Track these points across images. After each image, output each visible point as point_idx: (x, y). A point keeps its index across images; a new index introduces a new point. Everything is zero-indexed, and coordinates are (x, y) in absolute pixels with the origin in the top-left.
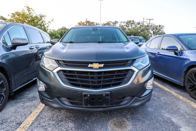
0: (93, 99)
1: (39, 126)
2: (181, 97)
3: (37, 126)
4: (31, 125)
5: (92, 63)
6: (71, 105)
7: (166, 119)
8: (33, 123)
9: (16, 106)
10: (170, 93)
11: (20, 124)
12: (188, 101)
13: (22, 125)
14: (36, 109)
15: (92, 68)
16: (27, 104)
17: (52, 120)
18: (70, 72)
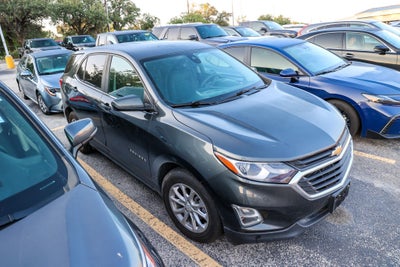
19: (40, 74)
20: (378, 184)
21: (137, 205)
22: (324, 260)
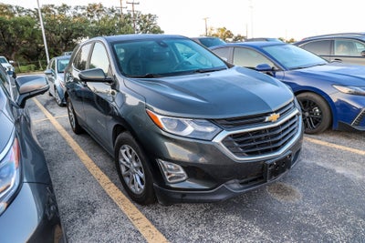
5: (269, 114)
14: (135, 222)
15: (270, 122)
19: (59, 72)
20: (340, 170)
21: (101, 172)
22: (257, 230)
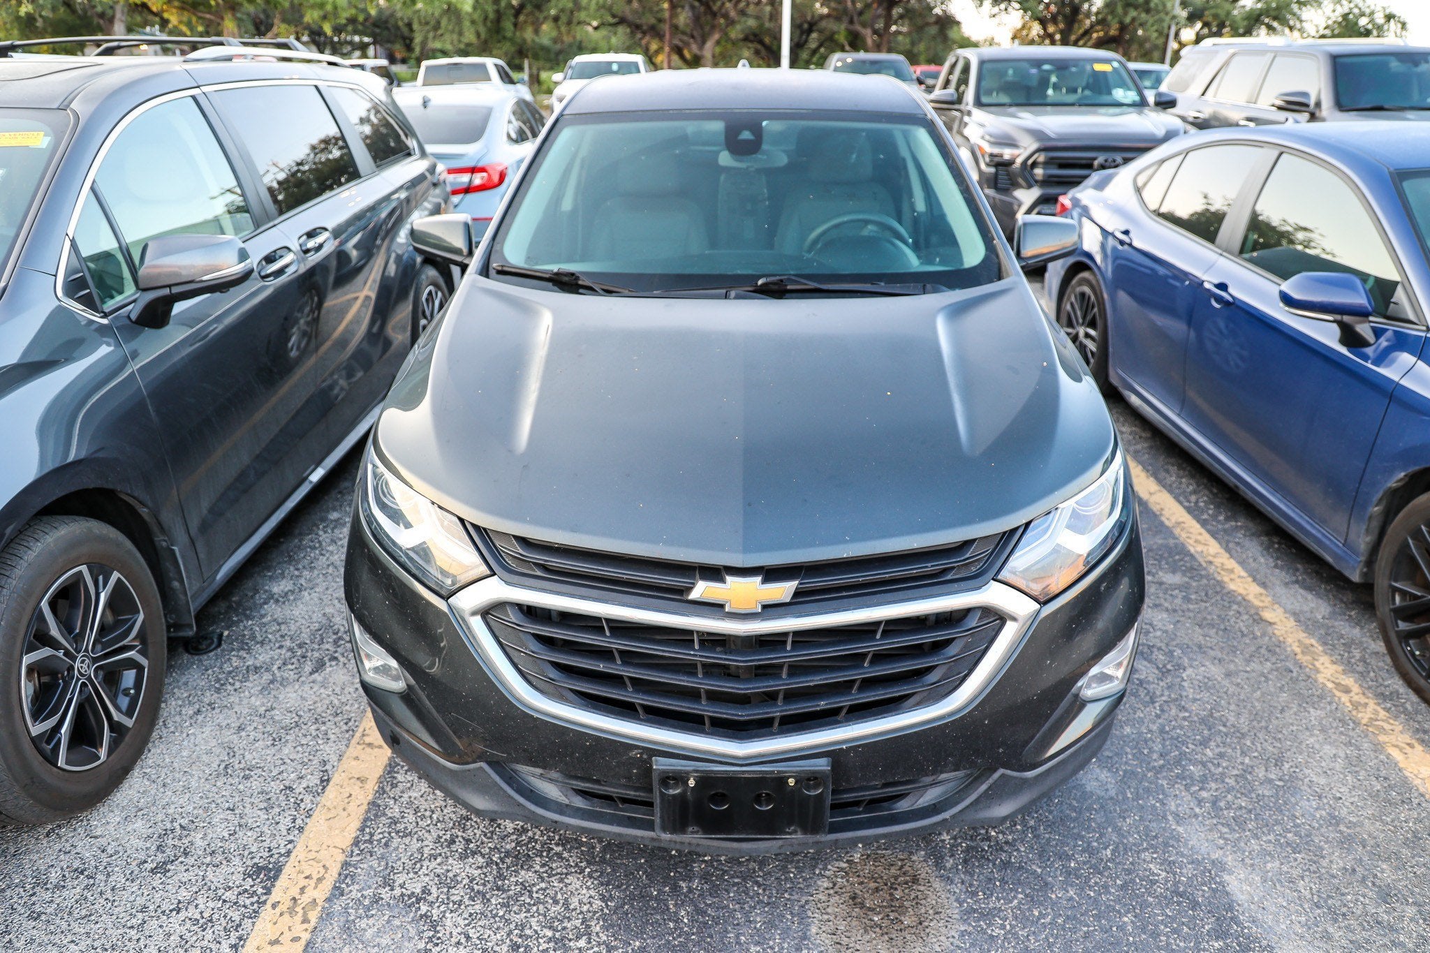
0: (719, 798)
1: (385, 893)
2: (1327, 670)
3: (377, 900)
4: (337, 891)
5: (714, 573)
6: (579, 802)
7: (1189, 870)
8: (347, 872)
9: (221, 719)
10: (1259, 620)
11: (268, 873)
12: (1371, 710)
13: (282, 882)
14: (354, 750)
15: (715, 608)
16: (290, 696)
17: (459, 846)
18: (567, 619)
